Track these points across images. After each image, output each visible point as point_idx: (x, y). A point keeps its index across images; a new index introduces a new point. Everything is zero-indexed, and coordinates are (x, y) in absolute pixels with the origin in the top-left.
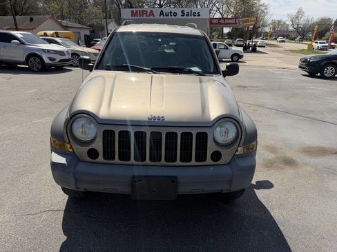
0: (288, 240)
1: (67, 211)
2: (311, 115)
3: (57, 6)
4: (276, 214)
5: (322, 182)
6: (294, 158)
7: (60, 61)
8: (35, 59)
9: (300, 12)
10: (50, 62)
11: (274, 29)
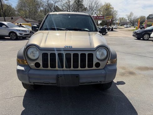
0: (134, 107)
1: (25, 96)
2: (140, 54)
3: (24, 13)
4: (127, 95)
5: (148, 81)
6: (134, 72)
7: (25, 35)
8: (13, 34)
9: (131, 14)
10: (20, 35)
11: (120, 21)
